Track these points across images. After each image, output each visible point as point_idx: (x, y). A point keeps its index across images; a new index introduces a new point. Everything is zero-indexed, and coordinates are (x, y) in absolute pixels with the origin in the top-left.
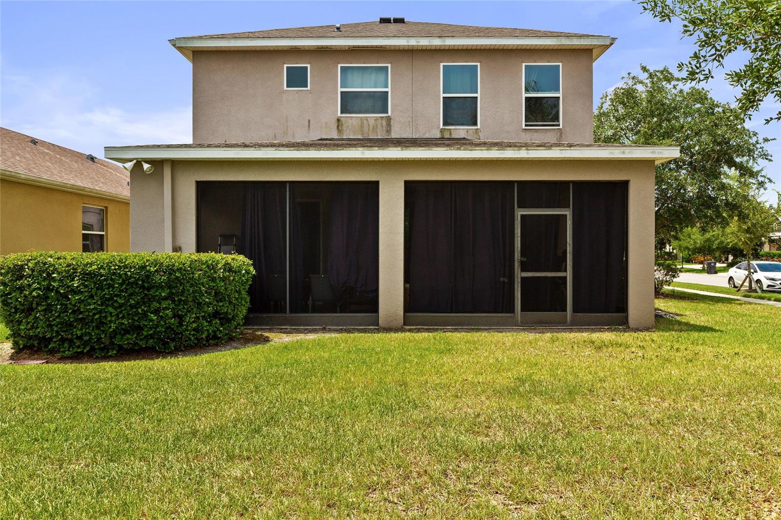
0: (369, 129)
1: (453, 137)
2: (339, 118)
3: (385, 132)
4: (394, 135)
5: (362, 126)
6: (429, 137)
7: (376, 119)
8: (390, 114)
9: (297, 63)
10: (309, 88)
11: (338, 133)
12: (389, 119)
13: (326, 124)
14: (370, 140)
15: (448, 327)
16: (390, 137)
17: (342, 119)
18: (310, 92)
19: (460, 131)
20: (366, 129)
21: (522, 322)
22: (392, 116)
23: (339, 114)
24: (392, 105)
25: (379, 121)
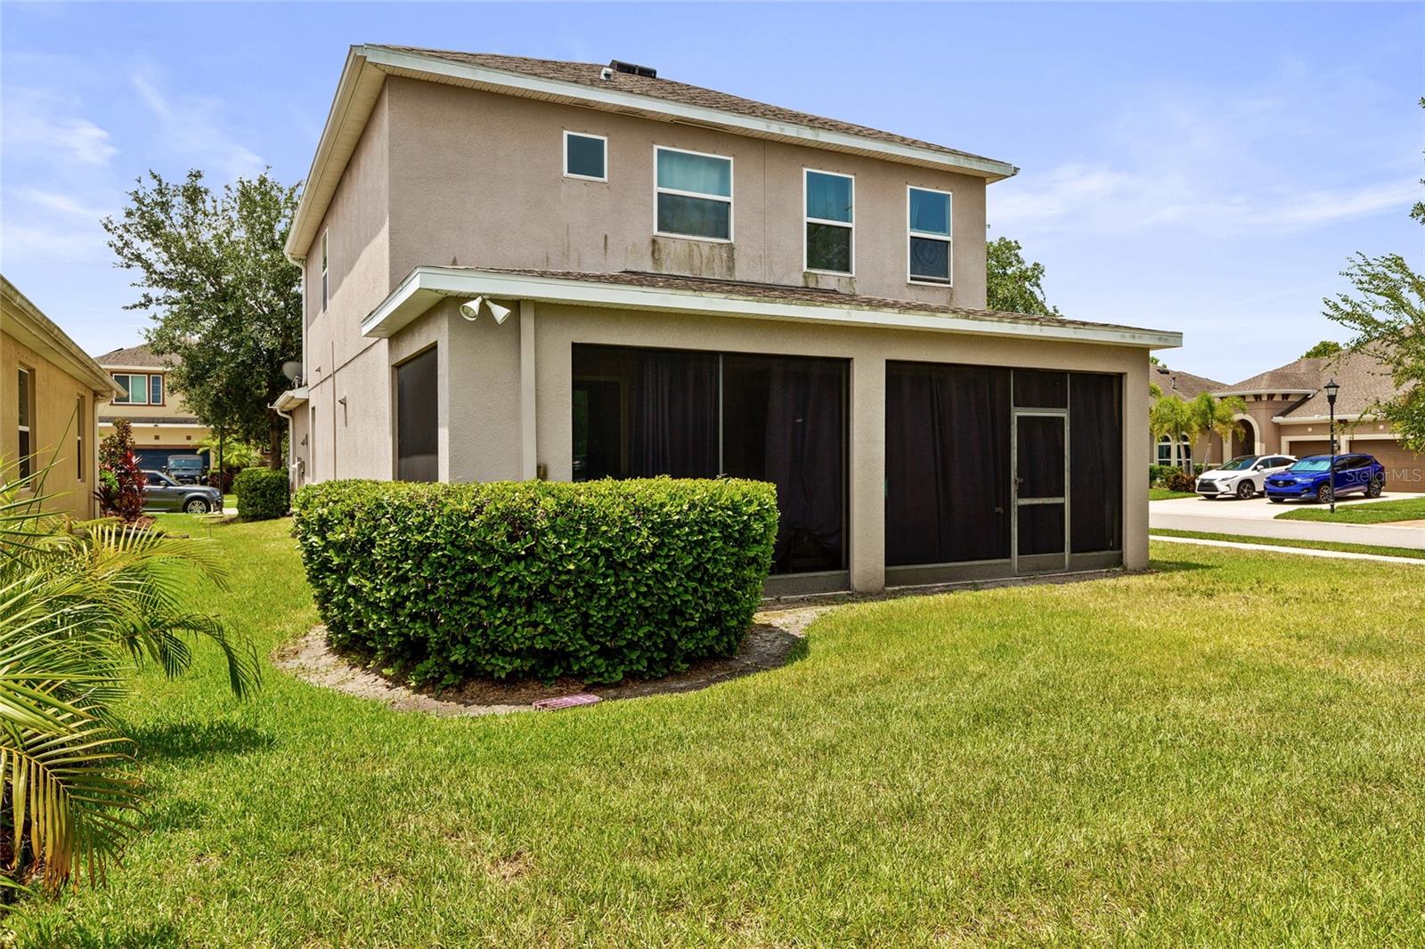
0: (701, 262)
1: (820, 287)
2: (656, 239)
3: (725, 270)
4: (739, 276)
5: (691, 256)
6: (788, 284)
7: (712, 246)
8: (732, 240)
9: (586, 132)
10: (605, 179)
11: (654, 263)
12: (731, 248)
13: (634, 245)
14: (703, 280)
15: (938, 585)
16: (732, 279)
17: (660, 240)
18: (608, 186)
19: (830, 279)
20: (697, 262)
21: (1019, 570)
22: (736, 244)
23: (655, 231)
24: (735, 227)
25: (717, 250)
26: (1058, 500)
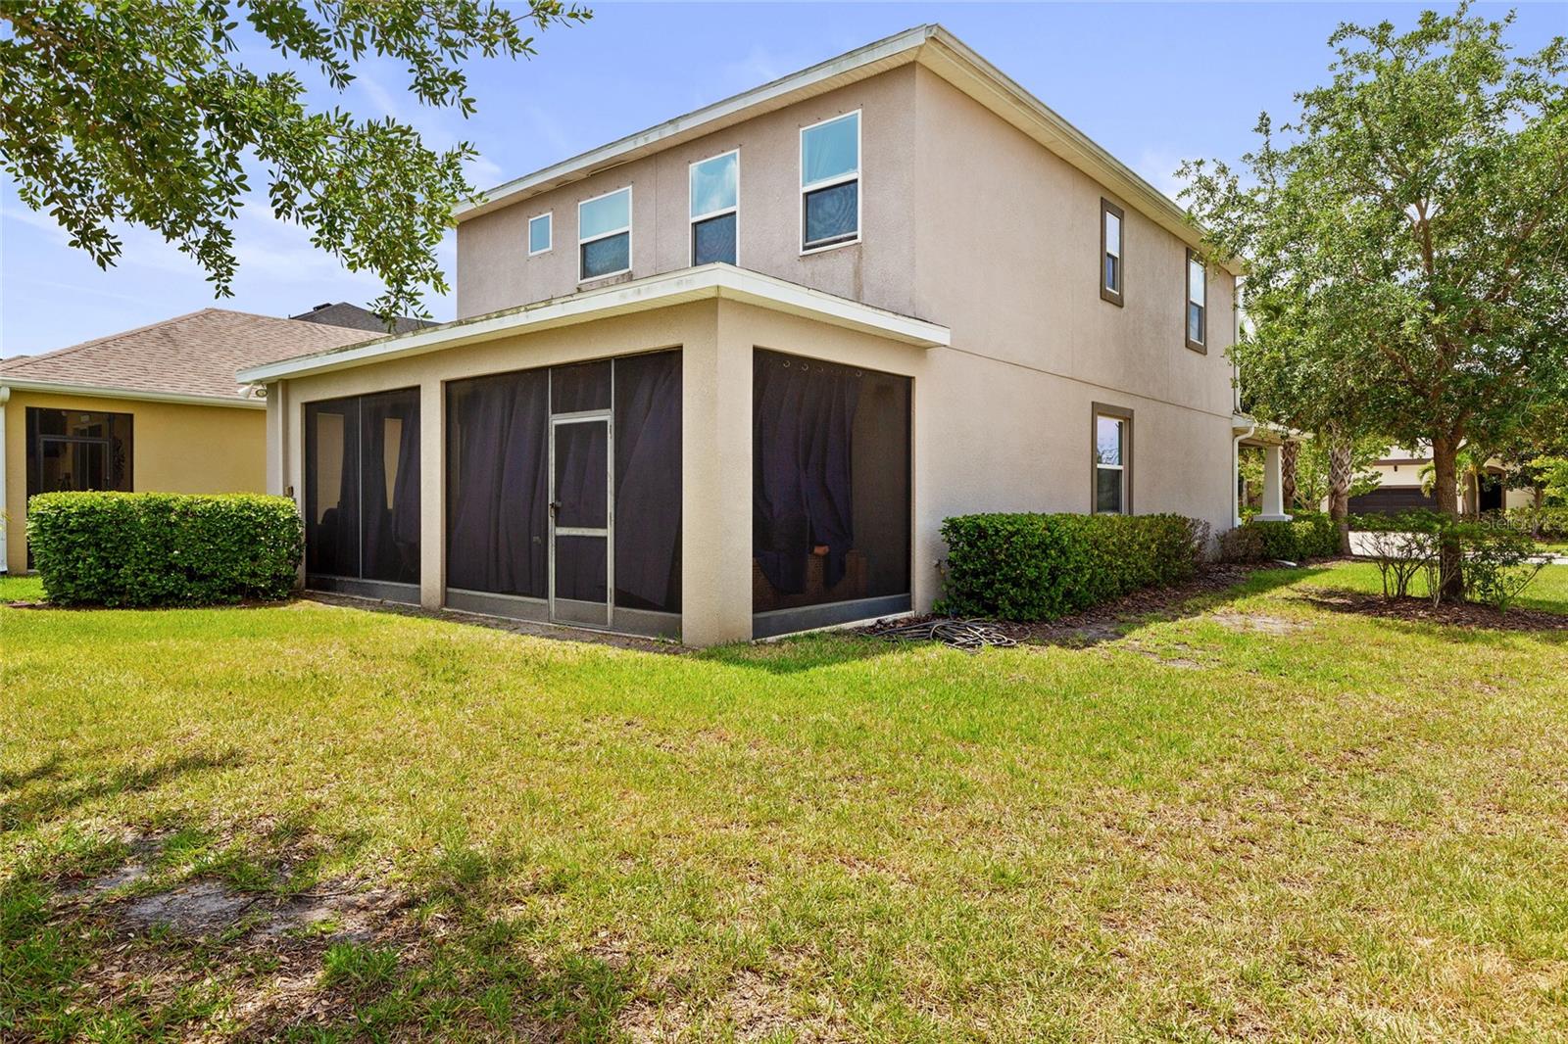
8: (631, 268)
9: (540, 214)
10: (551, 247)
18: (552, 253)
21: (556, 616)
23: (579, 281)
24: (633, 254)
26: (598, 532)
